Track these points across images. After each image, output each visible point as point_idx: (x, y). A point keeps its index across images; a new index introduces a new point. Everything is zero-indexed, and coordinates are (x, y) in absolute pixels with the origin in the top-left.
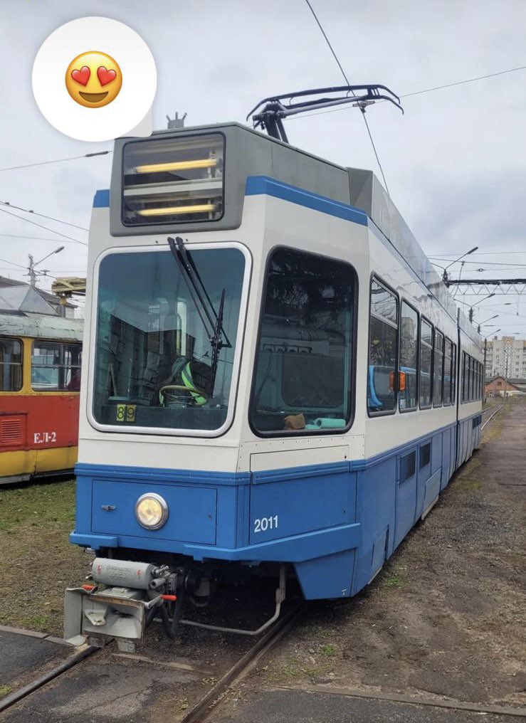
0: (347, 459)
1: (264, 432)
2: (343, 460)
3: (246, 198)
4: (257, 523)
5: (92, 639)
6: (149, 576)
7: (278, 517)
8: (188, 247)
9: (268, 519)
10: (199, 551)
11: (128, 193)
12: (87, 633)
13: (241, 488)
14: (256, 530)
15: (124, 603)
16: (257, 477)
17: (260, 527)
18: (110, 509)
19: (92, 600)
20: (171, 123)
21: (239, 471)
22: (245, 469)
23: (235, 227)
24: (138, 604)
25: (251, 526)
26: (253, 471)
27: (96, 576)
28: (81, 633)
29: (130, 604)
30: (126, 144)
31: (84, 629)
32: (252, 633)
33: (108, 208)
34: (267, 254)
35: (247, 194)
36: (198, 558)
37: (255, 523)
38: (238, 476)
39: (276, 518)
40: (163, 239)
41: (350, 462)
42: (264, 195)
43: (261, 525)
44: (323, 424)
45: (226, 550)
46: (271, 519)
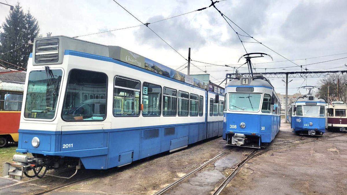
0: (103, 129)
1: (67, 120)
2: (102, 129)
3: (64, 56)
4: (64, 146)
5: (11, 176)
6: (27, 159)
7: (73, 145)
8: (51, 69)
9: (69, 144)
10: (45, 153)
11: (37, 54)
12: (10, 175)
13: (57, 136)
14: (64, 147)
15: (19, 166)
16: (64, 133)
17: (65, 147)
18: (26, 142)
19: (12, 166)
20: (48, 35)
21: (57, 131)
22: (59, 130)
23: (61, 64)
24: (22, 166)
25: (61, 146)
26: (62, 131)
27: (14, 159)
28: (9, 175)
29: (20, 166)
30: (36, 41)
31: (9, 174)
32: (68, 178)
33: (32, 58)
34: (69, 71)
35: (65, 55)
36: (45, 155)
37: (63, 145)
38: (56, 132)
39: (72, 145)
40: (44, 66)
41: (104, 130)
42: (69, 55)
43: (65, 146)
44: (93, 118)
45: (52, 153)
46: (70, 145)
